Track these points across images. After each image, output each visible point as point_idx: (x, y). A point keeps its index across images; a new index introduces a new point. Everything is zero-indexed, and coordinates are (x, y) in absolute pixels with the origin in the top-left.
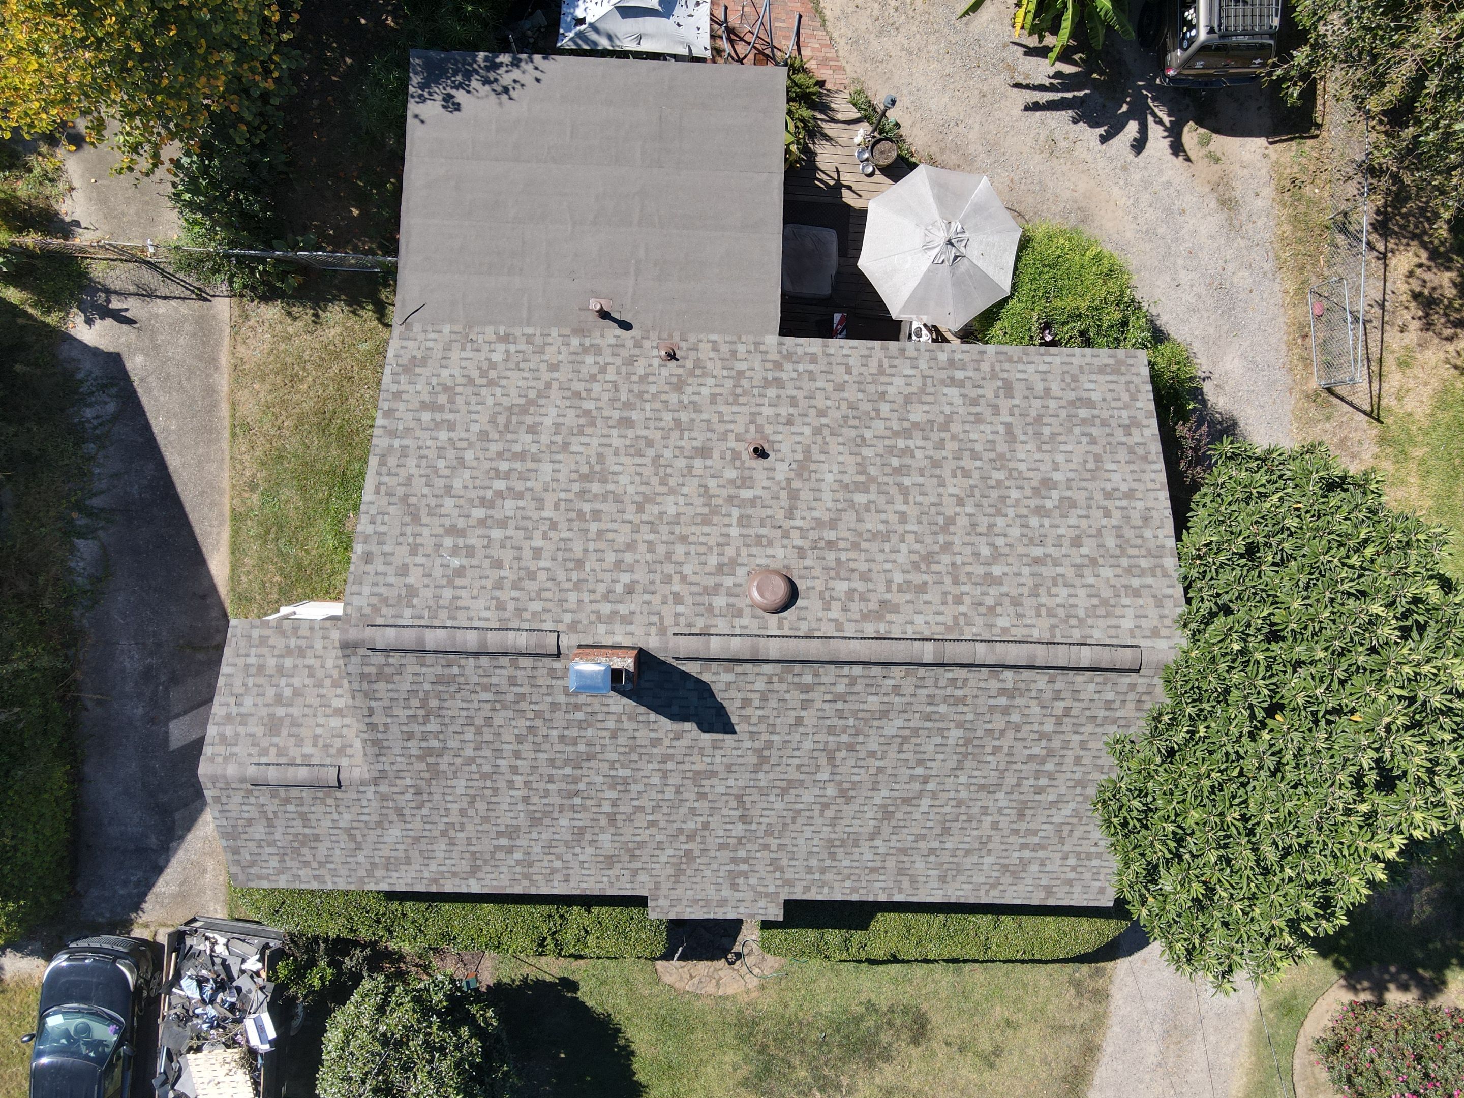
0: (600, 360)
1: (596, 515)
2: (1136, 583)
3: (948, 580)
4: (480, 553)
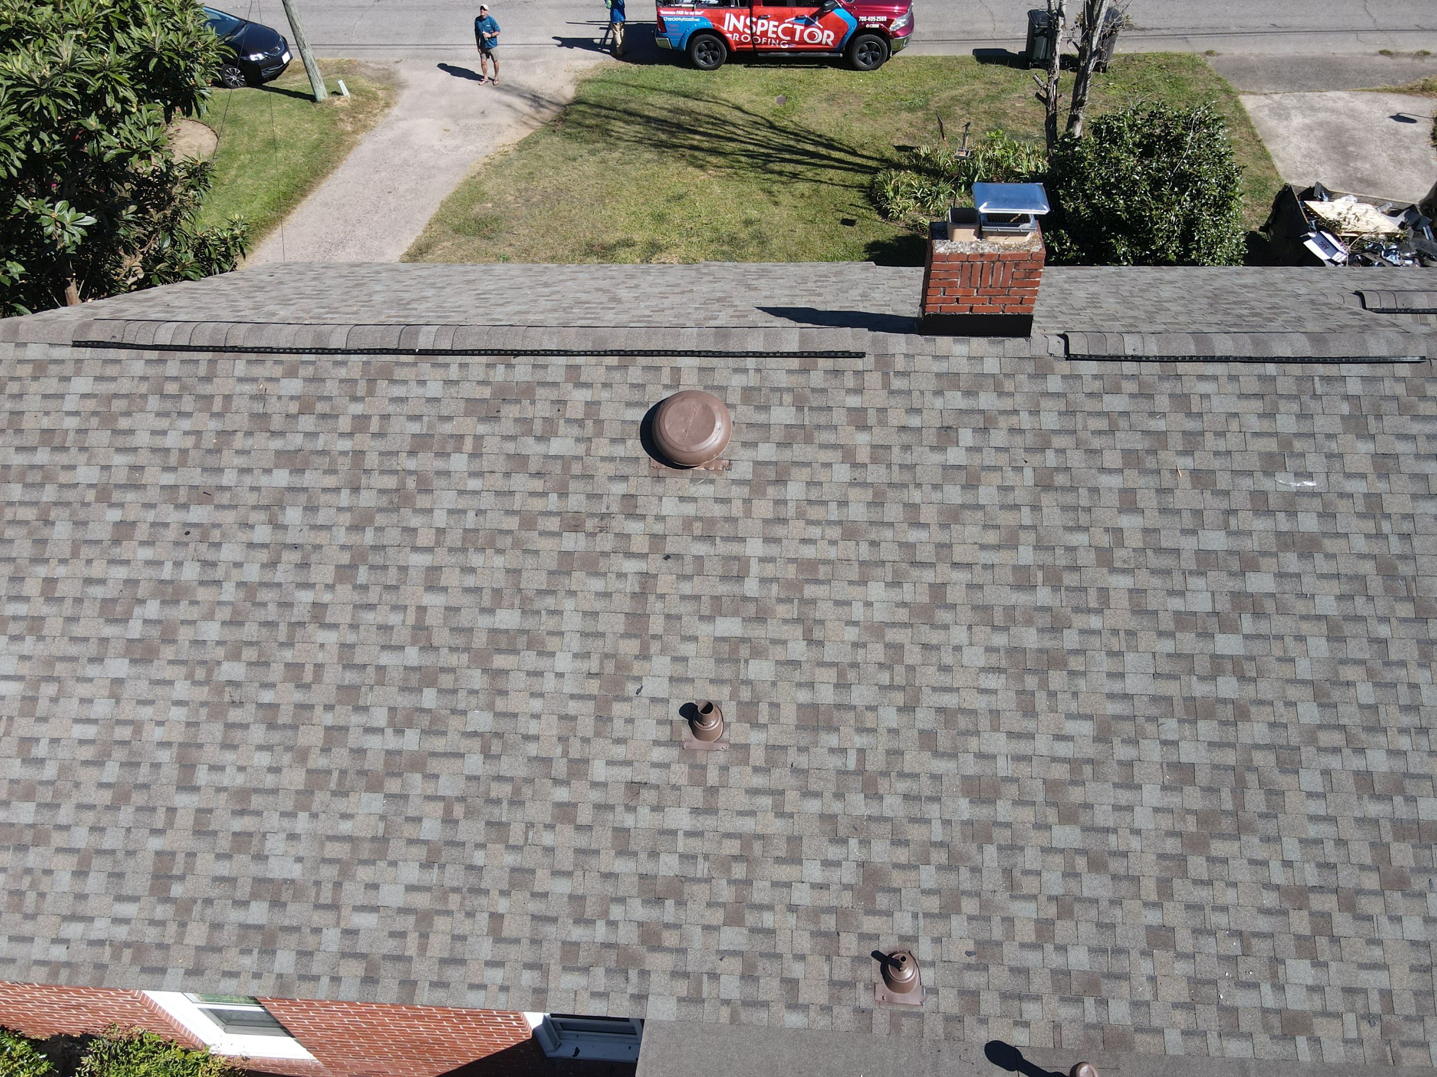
0: (1056, 960)
1: (1023, 580)
2: (42, 457)
3: (372, 460)
4: (1239, 500)
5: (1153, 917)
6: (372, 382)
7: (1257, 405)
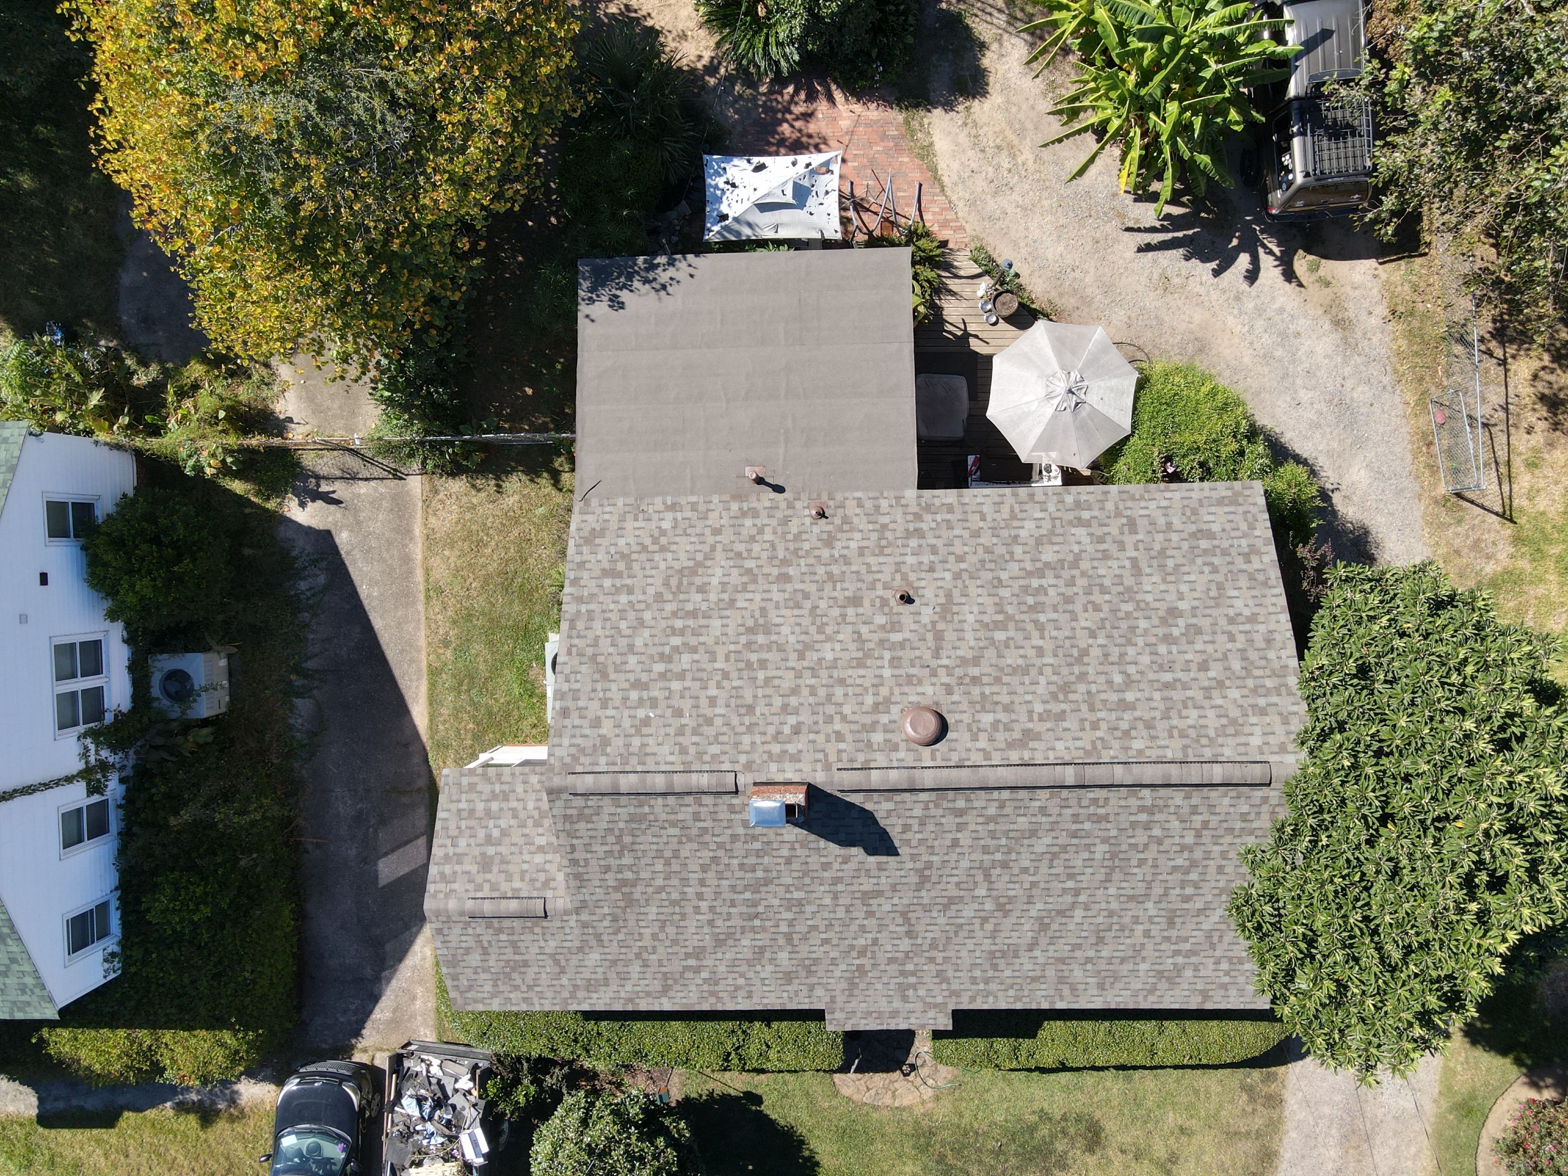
0: (758, 522)
1: (763, 664)
2: (1262, 702)
3: (1084, 708)
4: (662, 704)
5: (718, 538)
6: (1095, 748)
7: (648, 750)
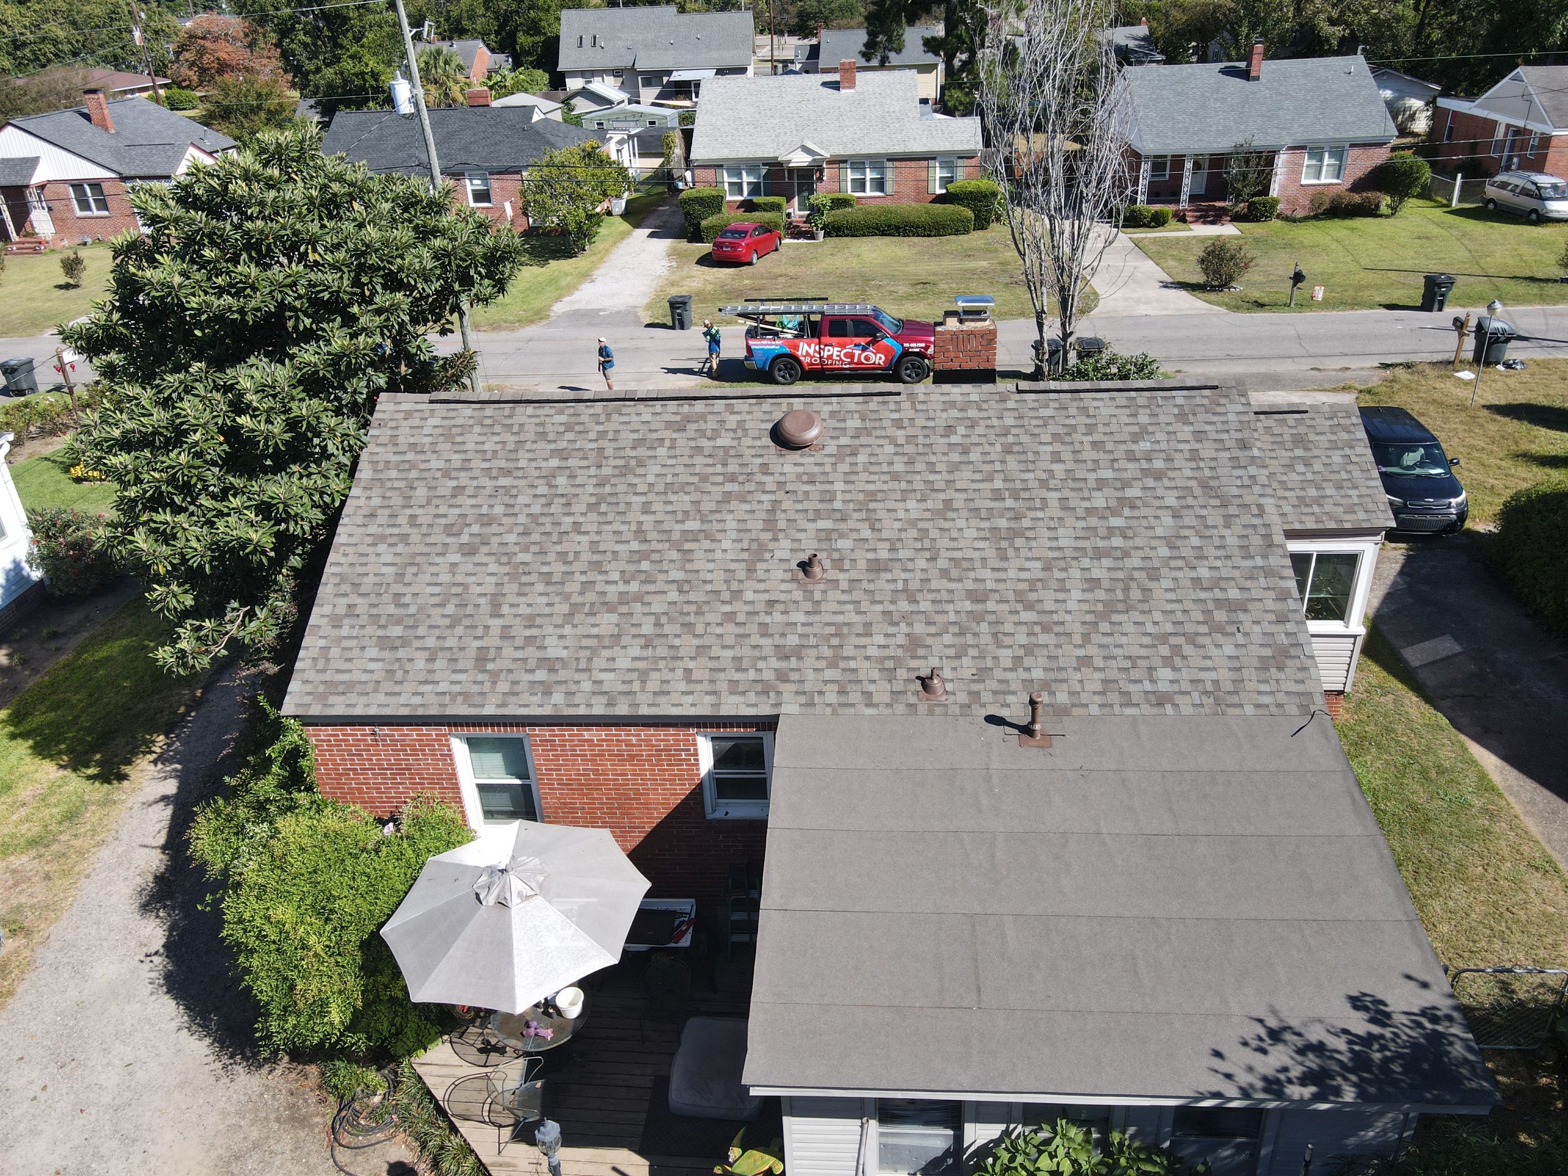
0: (1025, 676)
1: (997, 496)
2: (410, 456)
3: (609, 452)
4: (1119, 455)
5: (1080, 652)
6: (609, 415)
7: (1127, 411)
